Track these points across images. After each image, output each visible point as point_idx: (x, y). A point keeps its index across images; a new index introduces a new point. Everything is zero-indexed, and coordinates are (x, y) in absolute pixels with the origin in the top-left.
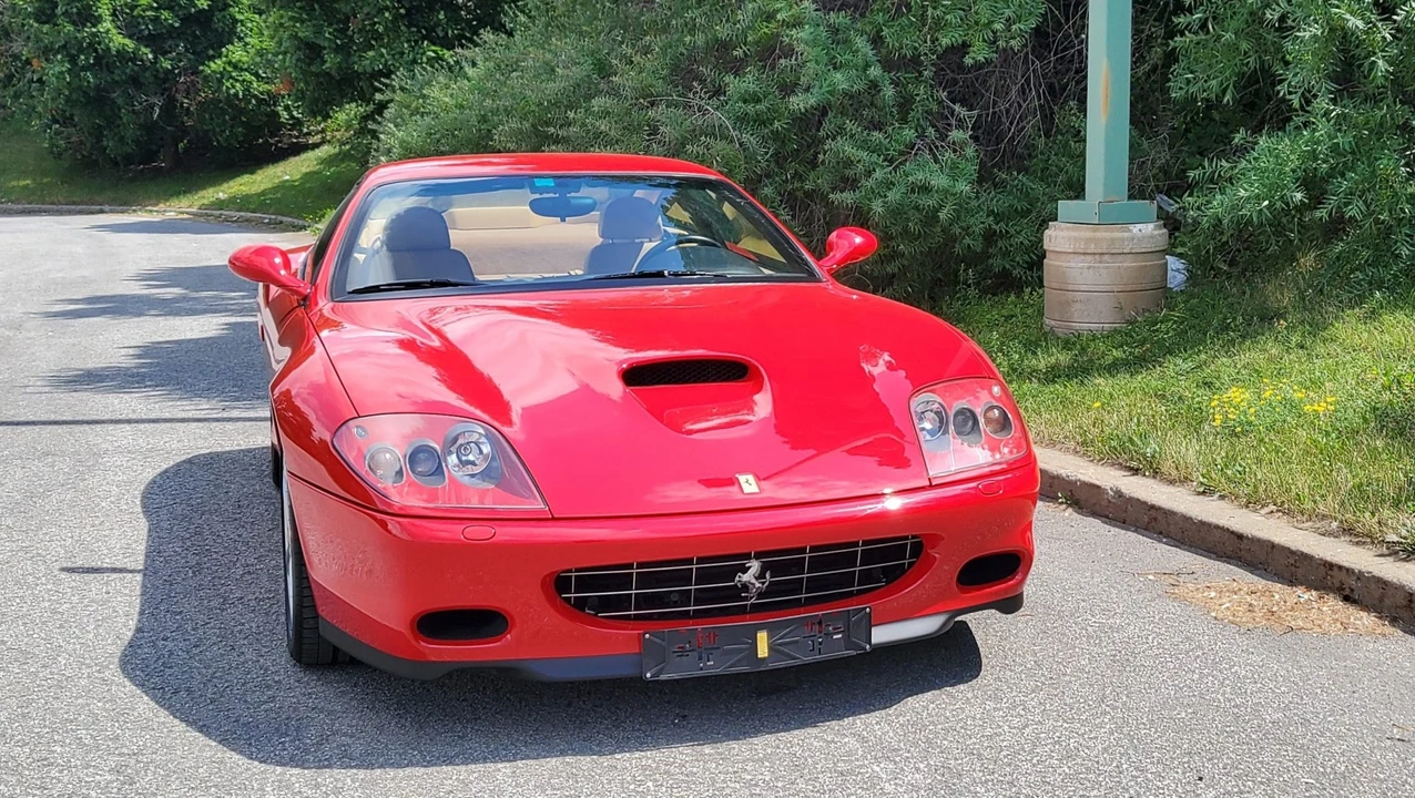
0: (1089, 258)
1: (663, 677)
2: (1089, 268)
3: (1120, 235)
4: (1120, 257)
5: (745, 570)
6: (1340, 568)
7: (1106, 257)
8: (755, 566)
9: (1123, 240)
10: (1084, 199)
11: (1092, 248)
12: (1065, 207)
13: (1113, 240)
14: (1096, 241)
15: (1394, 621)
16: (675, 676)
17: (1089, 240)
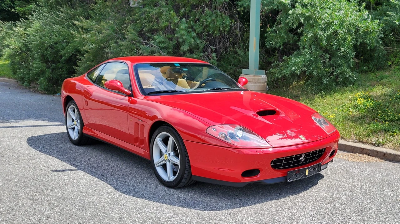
0: (253, 83)
1: (291, 181)
2: (253, 85)
3: (259, 78)
4: (260, 83)
5: (302, 156)
6: (366, 149)
7: (257, 83)
8: (304, 155)
9: (260, 79)
10: (248, 69)
11: (254, 81)
12: (244, 71)
13: (258, 79)
14: (255, 79)
15: (382, 159)
16: (292, 180)
17: (253, 79)
